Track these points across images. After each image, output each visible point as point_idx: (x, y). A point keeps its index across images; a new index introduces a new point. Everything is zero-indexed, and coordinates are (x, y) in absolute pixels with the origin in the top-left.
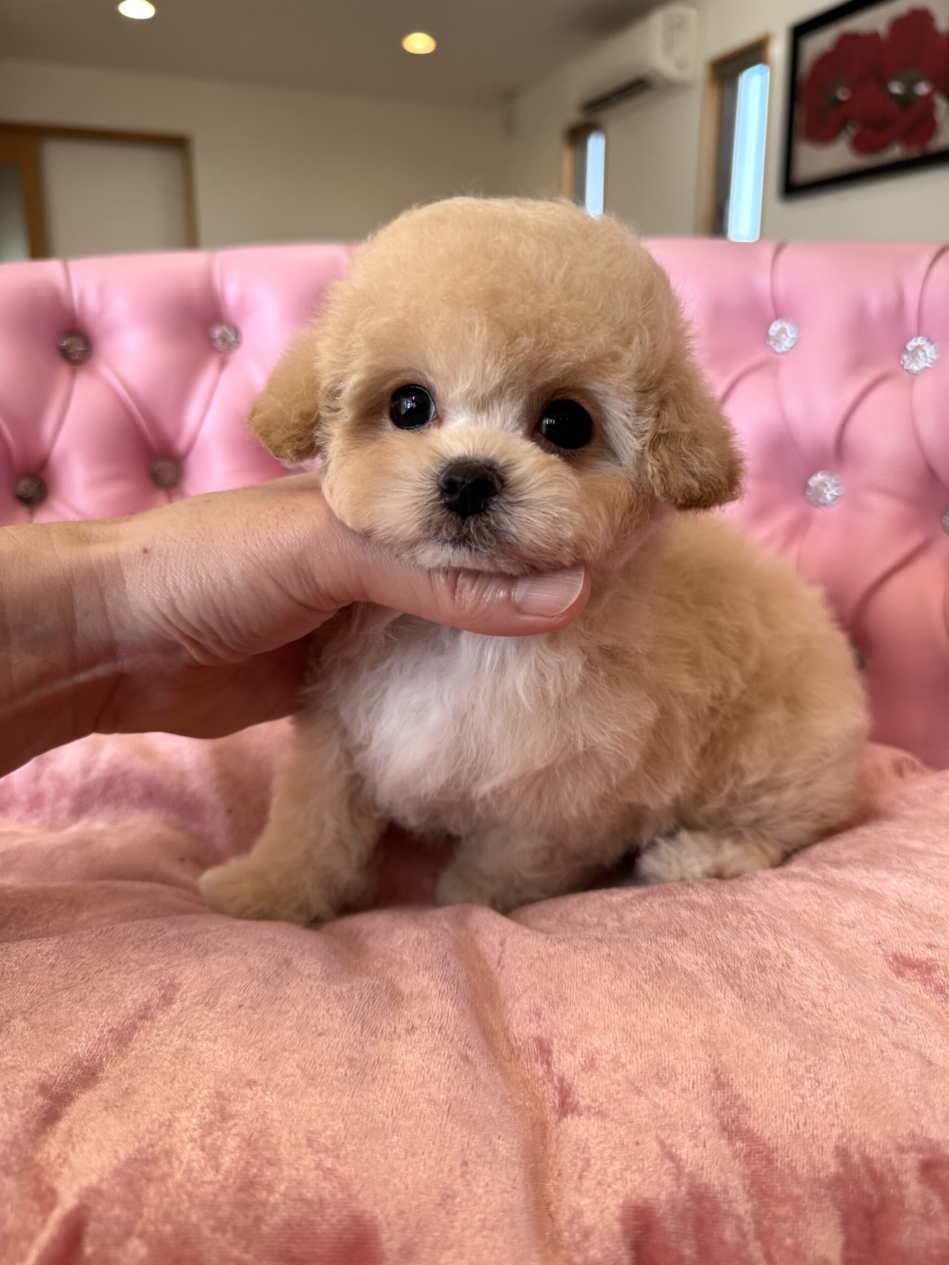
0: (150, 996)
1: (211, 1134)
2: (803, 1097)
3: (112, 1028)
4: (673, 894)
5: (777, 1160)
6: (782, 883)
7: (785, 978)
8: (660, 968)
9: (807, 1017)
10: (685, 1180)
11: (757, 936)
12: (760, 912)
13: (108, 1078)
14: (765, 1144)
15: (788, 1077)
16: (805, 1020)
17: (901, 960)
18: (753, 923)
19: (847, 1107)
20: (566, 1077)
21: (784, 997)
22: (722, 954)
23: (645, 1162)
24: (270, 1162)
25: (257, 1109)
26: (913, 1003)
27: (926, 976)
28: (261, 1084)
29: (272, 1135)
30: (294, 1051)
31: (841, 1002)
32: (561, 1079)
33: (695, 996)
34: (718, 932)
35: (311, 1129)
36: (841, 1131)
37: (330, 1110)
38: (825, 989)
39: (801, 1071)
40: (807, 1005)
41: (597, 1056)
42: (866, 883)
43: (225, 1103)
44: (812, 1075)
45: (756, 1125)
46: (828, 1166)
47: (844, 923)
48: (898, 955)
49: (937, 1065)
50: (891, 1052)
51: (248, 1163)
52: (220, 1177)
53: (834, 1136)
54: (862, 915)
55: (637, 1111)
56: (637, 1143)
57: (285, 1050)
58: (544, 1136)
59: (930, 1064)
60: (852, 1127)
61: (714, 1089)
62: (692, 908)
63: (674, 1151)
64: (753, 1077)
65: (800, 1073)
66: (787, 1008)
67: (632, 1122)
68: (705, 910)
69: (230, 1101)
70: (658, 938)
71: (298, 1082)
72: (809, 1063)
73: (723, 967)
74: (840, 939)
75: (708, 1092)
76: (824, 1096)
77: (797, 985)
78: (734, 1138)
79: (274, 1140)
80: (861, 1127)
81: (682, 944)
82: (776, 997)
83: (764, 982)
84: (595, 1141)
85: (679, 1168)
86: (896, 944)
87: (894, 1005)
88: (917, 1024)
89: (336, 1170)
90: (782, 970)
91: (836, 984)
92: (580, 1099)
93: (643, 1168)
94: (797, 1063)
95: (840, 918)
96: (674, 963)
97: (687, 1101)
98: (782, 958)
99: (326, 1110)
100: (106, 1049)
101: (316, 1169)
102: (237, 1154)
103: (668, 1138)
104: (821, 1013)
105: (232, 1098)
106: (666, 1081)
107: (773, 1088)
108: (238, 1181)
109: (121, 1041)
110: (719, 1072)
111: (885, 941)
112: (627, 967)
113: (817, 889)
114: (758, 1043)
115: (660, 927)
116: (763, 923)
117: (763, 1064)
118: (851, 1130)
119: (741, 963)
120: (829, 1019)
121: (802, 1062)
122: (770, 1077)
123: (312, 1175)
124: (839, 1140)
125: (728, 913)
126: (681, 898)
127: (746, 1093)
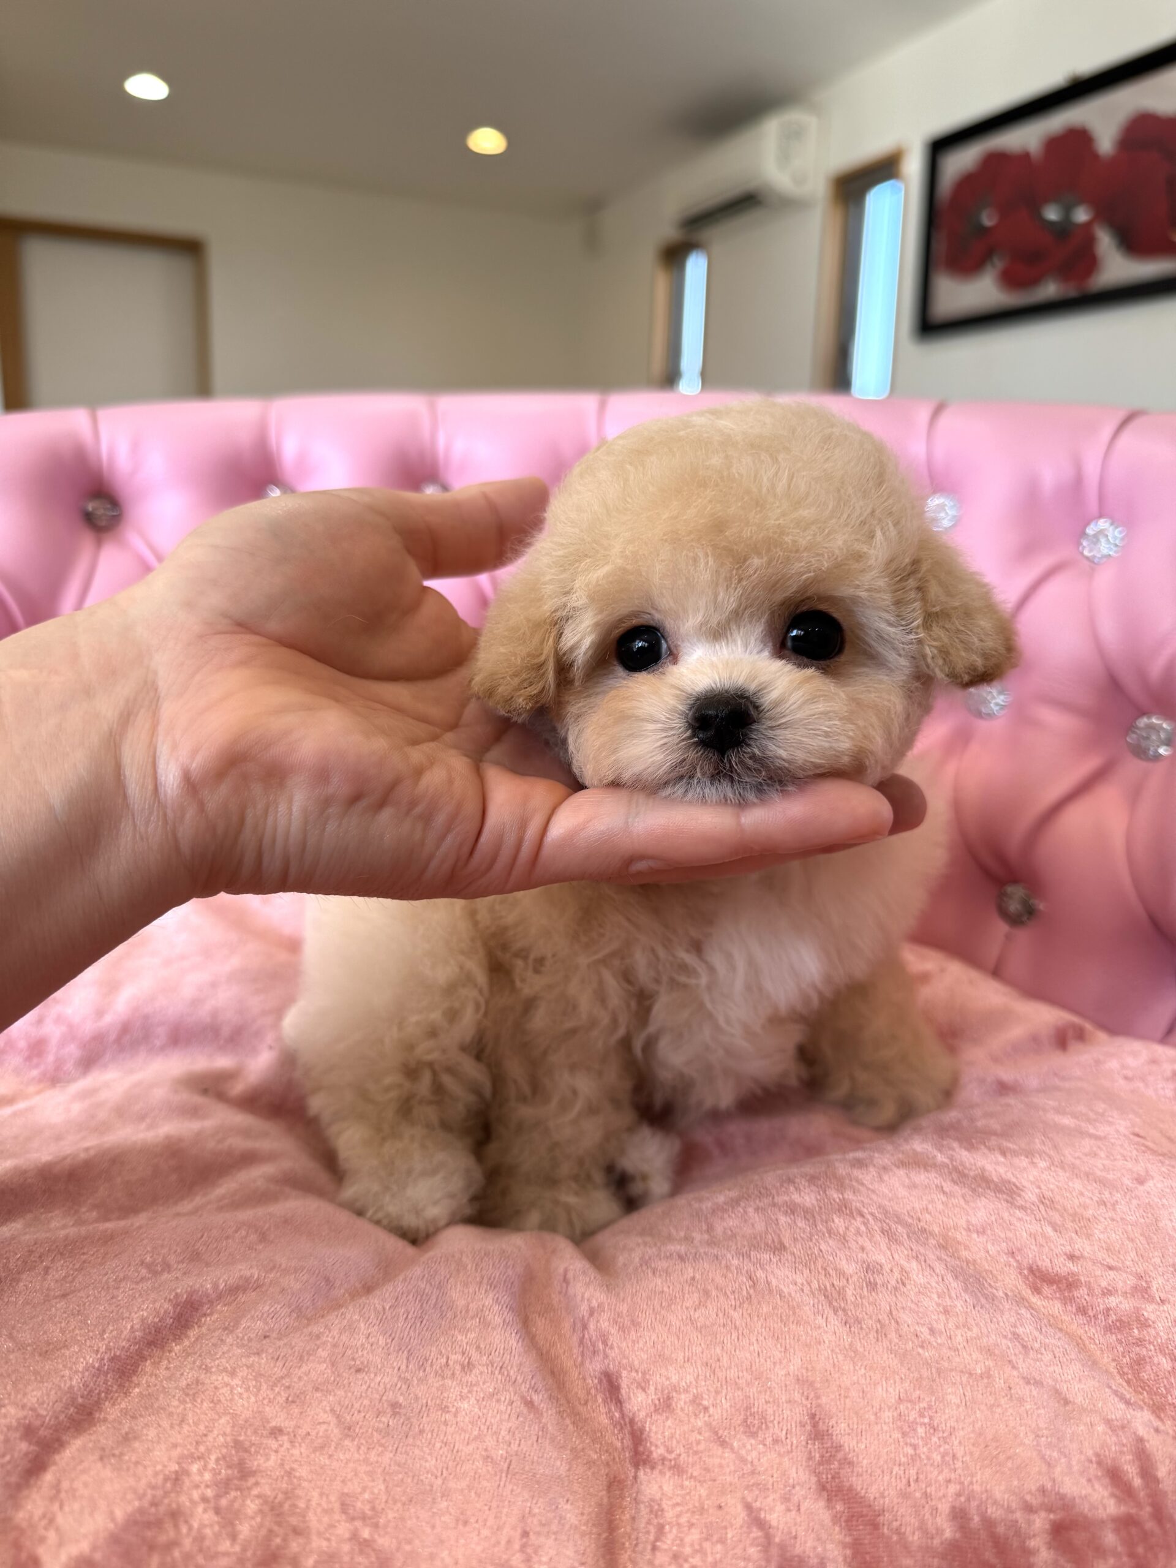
1: (227, 1493)
2: (915, 1447)
3: (115, 1354)
5: (883, 1525)
7: (899, 1297)
8: (752, 1291)
9: (922, 1347)
10: (774, 1551)
11: (868, 1246)
12: (872, 1214)
13: (105, 1420)
14: (870, 1506)
15: (899, 1423)
16: (920, 1350)
17: (1038, 1274)
18: (863, 1228)
19: (967, 1458)
20: (638, 1419)
21: (897, 1323)
22: (825, 1270)
23: (729, 1531)
24: (297, 1532)
25: (282, 1465)
26: (1050, 1325)
27: (1066, 1294)
28: (288, 1433)
29: (299, 1497)
30: (329, 1392)
31: (964, 1326)
32: (633, 1422)
33: (791, 1325)
34: (821, 1242)
35: (346, 1491)
36: (958, 1487)
37: (369, 1468)
38: (946, 1312)
39: (913, 1415)
40: (924, 1331)
41: (674, 1394)
42: (1003, 1173)
43: (246, 1455)
44: (926, 1420)
45: (860, 1482)
46: (943, 1531)
47: (972, 1228)
48: (1035, 1267)
49: (1074, 1403)
50: (1022, 1390)
51: (270, 1531)
52: (237, 1548)
53: (950, 1495)
54: (993, 1218)
55: (721, 1466)
56: (720, 1507)
57: (317, 1389)
58: (621, 1497)
59: (1066, 1402)
60: (971, 1483)
61: (811, 1439)
62: (792, 1212)
63: (762, 1515)
64: (858, 1424)
65: (911, 1419)
66: (900, 1336)
67: (715, 1480)
68: (807, 1213)
69: (250, 1452)
70: (752, 1253)
71: (332, 1431)
73: (826, 1287)
74: (967, 1248)
75: (804, 1443)
76: (940, 1446)
77: (913, 1306)
78: (834, 1498)
79: (302, 1504)
80: (981, 1485)
81: (780, 1260)
82: (887, 1322)
83: (874, 1304)
84: (670, 1503)
85: (768, 1537)
86: (1032, 1254)
87: (1027, 1330)
88: (1053, 1351)
89: (374, 1541)
90: (896, 1289)
91: (959, 1305)
92: (653, 1448)
93: (726, 1539)
94: (909, 1405)
95: (968, 1221)
96: (768, 1283)
97: (779, 1454)
98: (897, 1273)
99: (363, 1468)
100: (105, 1382)
101: (350, 1539)
102: (259, 1519)
103: (756, 1501)
104: (939, 1341)
105: (253, 1450)
106: (755, 1429)
107: (880, 1437)
108: (259, 1553)
109: (124, 1374)
110: (817, 1419)
111: (1019, 1250)
112: (714, 1292)
113: (943, 1183)
114: (864, 1381)
115: (755, 1238)
116: (875, 1228)
117: (870, 1408)
118: (971, 1487)
119: (848, 1281)
120: (949, 1348)
121: (915, 1404)
122: (877, 1424)
123: (346, 1547)
124: (956, 1499)
125: (834, 1216)
127: (849, 1443)
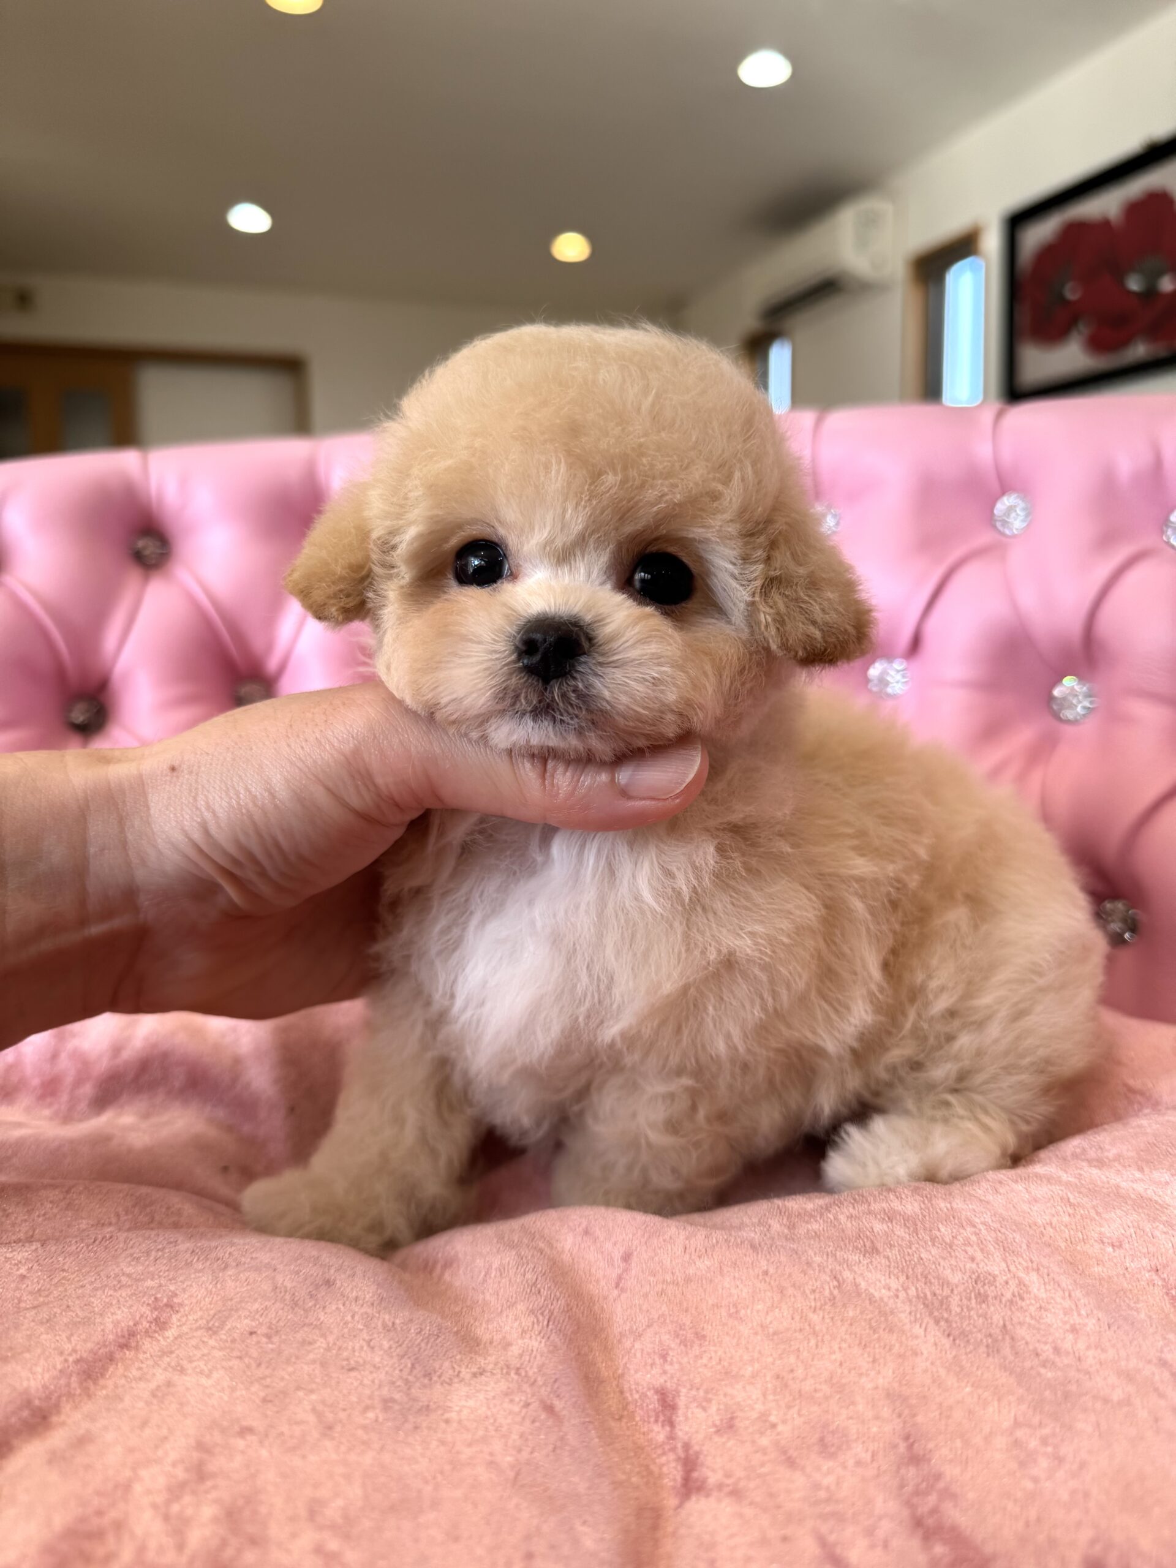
0: (138, 1318)
1: (180, 1498)
2: (1035, 1480)
3: (81, 1357)
4: (867, 1201)
6: (1020, 1187)
7: (1015, 1311)
8: (836, 1292)
9: (1044, 1366)
11: (979, 1255)
12: (984, 1223)
13: (62, 1424)
14: (977, 1549)
15: (1014, 1452)
16: (1043, 1371)
18: (974, 1238)
19: (1104, 1498)
20: (693, 1442)
21: (1013, 1339)
22: (926, 1278)
25: (247, 1466)
28: (259, 1433)
29: (261, 1503)
30: (312, 1391)
31: (1096, 1348)
32: (687, 1446)
33: (881, 1331)
34: (922, 1250)
35: (316, 1495)
36: (1092, 1533)
37: (347, 1470)
38: (1074, 1330)
40: (1047, 1350)
41: (739, 1414)
42: (1140, 1187)
43: (207, 1457)
44: (1050, 1449)
45: (964, 1520)
47: (1105, 1240)
51: (223, 1541)
53: (1082, 1540)
54: (1132, 1230)
55: (788, 1492)
56: (785, 1539)
57: (300, 1389)
58: (655, 1527)
60: (1110, 1529)
61: (904, 1464)
62: (891, 1220)
63: (839, 1551)
64: (962, 1448)
65: (1031, 1446)
66: (1017, 1353)
67: (779, 1508)
68: (908, 1221)
69: (213, 1454)
70: (838, 1254)
71: (310, 1431)
72: (1046, 1431)
73: (925, 1295)
74: (1099, 1262)
75: (895, 1468)
76: (1067, 1481)
77: (1033, 1322)
78: (932, 1538)
80: (1123, 1530)
81: (871, 1262)
82: (1000, 1338)
83: (984, 1316)
84: (725, 1534)
90: (1011, 1302)
91: (1090, 1324)
92: (709, 1474)
94: (1028, 1431)
95: (1100, 1233)
96: (857, 1285)
97: (863, 1479)
98: (1013, 1284)
100: (68, 1385)
103: (832, 1533)
104: (1066, 1362)
105: (216, 1451)
106: (833, 1450)
107: (991, 1466)
109: (89, 1377)
110: (911, 1440)
112: (790, 1291)
113: (1069, 1194)
114: (970, 1400)
116: (989, 1238)
117: (978, 1431)
118: (1109, 1534)
119: (952, 1291)
120: (1078, 1370)
121: (1035, 1430)
122: (987, 1450)
124: (1089, 1548)
125: (940, 1226)
126: (875, 1207)
127: (951, 1472)
